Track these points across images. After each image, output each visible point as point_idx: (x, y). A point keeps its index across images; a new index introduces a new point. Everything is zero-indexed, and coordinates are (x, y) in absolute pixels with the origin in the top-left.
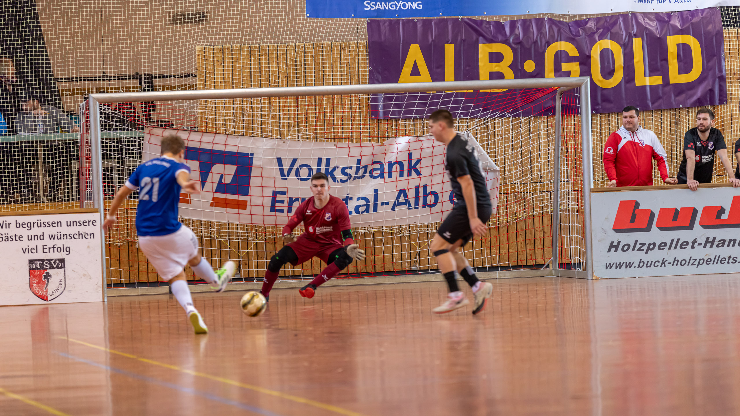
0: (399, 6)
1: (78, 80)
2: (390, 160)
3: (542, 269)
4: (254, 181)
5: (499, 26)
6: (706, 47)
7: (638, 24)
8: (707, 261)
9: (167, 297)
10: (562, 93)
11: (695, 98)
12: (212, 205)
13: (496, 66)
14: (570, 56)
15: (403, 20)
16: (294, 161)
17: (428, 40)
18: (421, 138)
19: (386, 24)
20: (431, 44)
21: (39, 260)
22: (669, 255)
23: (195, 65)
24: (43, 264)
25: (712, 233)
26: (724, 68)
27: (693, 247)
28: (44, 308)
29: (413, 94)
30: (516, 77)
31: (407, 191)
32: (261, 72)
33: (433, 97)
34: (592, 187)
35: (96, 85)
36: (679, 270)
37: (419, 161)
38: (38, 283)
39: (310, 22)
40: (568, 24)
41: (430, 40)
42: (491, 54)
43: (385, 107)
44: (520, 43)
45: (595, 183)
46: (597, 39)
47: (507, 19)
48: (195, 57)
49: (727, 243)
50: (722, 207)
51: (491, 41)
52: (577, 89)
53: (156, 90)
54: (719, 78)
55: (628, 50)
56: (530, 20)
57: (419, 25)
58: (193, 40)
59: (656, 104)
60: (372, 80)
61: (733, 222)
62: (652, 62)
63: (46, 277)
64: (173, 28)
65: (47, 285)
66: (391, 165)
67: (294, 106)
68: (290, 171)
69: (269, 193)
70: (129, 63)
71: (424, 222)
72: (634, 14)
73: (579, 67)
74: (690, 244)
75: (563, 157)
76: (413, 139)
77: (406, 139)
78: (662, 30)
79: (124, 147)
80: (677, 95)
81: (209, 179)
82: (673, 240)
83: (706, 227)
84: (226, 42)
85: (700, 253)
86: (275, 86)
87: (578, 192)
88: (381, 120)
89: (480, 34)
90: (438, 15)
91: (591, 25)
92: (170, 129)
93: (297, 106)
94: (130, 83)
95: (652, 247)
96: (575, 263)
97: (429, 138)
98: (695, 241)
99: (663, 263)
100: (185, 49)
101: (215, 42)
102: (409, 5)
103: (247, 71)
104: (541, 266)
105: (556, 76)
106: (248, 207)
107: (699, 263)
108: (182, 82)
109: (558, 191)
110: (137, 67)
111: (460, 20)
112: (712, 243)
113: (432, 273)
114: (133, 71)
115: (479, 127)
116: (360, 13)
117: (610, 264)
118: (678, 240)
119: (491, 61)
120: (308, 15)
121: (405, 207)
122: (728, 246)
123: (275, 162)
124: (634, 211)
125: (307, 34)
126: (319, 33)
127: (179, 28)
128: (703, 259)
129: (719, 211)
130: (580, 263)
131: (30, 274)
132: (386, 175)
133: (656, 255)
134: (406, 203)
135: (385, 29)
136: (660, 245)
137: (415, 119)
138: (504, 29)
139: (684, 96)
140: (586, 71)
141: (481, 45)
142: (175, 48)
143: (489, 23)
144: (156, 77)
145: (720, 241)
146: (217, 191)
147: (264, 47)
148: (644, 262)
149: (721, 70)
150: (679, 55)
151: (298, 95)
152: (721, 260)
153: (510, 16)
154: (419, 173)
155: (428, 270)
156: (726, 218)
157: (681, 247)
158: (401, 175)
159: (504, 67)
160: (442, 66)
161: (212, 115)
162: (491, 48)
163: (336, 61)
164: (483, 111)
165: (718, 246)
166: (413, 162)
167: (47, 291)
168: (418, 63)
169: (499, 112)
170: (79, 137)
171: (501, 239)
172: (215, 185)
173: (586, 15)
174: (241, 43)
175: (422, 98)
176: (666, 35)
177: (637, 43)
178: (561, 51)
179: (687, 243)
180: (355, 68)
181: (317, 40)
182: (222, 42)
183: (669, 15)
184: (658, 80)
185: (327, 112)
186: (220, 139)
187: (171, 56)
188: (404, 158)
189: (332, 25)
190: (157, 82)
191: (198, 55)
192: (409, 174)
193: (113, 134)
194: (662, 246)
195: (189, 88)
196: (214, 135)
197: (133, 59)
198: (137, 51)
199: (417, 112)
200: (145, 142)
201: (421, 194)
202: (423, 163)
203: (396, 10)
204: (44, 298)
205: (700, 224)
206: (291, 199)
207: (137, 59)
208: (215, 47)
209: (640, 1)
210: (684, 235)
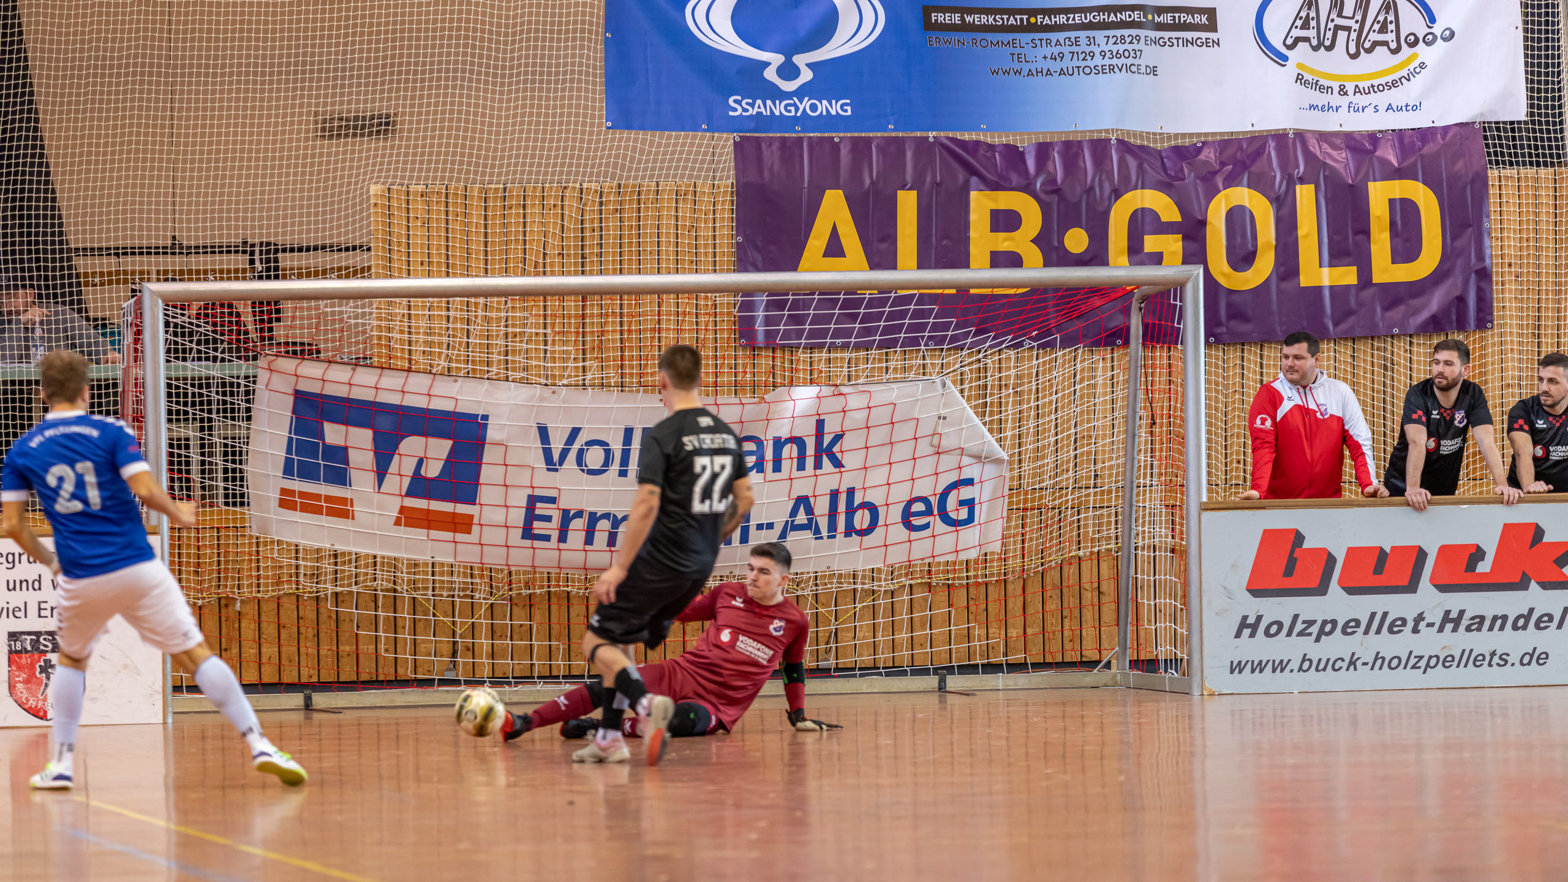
0: (801, 107)
1: (119, 252)
2: (777, 435)
3: (1095, 671)
4: (489, 473)
5: (1013, 154)
6: (1450, 206)
7: (1309, 155)
8: (1445, 661)
9: (300, 716)
10: (1144, 299)
11: (1425, 315)
12: (398, 522)
13: (1006, 240)
14: (1163, 220)
15: (810, 138)
16: (575, 432)
17: (861, 181)
18: (844, 390)
19: (776, 146)
20: (869, 189)
21: (29, 633)
22: (1365, 646)
23: (369, 225)
24: (38, 641)
25: (1456, 601)
26: (1488, 252)
27: (1415, 630)
28: (39, 736)
29: (828, 295)
30: (1047, 263)
31: (812, 500)
32: (507, 243)
33: (871, 303)
34: (1204, 499)
35: (157, 264)
36: (1385, 678)
37: (838, 437)
38: (27, 682)
39: (613, 140)
40: (1159, 152)
41: (867, 182)
42: (995, 214)
43: (768, 321)
44: (1057, 191)
45: (1210, 491)
46: (1221, 186)
47: (1030, 139)
48: (368, 208)
49: (1487, 623)
50: (1478, 547)
51: (995, 186)
52: (1175, 290)
53: (284, 277)
54: (1477, 272)
55: (1284, 211)
56: (1080, 142)
57: (844, 151)
58: (365, 174)
59: (1343, 327)
60: (743, 264)
61: (1502, 579)
62: (1335, 237)
63: (43, 670)
64: (322, 147)
65: (46, 685)
66: (779, 444)
67: (576, 316)
68: (564, 453)
69: (519, 499)
70: (229, 219)
71: (846, 567)
72: (1300, 135)
73: (1180, 243)
74: (1410, 624)
75: (1143, 434)
76: (827, 391)
77: (811, 391)
78: (1358, 170)
79: (215, 397)
80: (1387, 308)
81: (393, 468)
82: (1373, 615)
83: (1443, 588)
84: (435, 178)
85: (1429, 642)
86: (537, 274)
87: (1175, 510)
88: (760, 348)
89: (972, 171)
90: (885, 130)
91: (1209, 155)
92: (312, 359)
93: (583, 316)
94: (229, 262)
95: (1328, 628)
96: (1166, 660)
97: (861, 388)
98: (1420, 618)
99: (1353, 663)
100: (348, 192)
101: (411, 178)
102: (823, 106)
103: (477, 240)
104: (1092, 664)
105: (1132, 263)
106: (475, 529)
107: (1428, 665)
108: (340, 260)
109: (1131, 506)
110: (245, 228)
111: (931, 140)
112: (1457, 622)
113: (861, 676)
114: (237, 236)
115: (967, 369)
116: (718, 122)
117: (1240, 663)
118: (1385, 614)
119: (995, 227)
120: (609, 124)
121: (808, 534)
122: (1491, 629)
123: (535, 433)
124: (1292, 552)
125: (607, 165)
126: (631, 162)
127: (336, 146)
128: (1438, 657)
129: (1471, 555)
130: (1176, 660)
131: (10, 662)
132: (769, 466)
133: (1337, 646)
134: (811, 526)
135: (772, 157)
136: (1346, 625)
137: (832, 348)
138: (1024, 162)
139: (1401, 309)
140: (1195, 253)
141: (973, 194)
142: (326, 188)
143: (991, 147)
144: (284, 250)
145: (1473, 618)
146: (410, 494)
147: (515, 190)
148: (1310, 661)
149: (1481, 257)
150: (1393, 224)
151: (585, 294)
152: (1475, 660)
153: (1037, 134)
154: (838, 464)
155: (853, 669)
156: (1488, 570)
157: (1391, 631)
158: (801, 467)
159: (1021, 241)
160: (890, 237)
161: (402, 332)
162: (995, 201)
163: (668, 222)
164: (975, 335)
165: (1468, 629)
166: (827, 440)
167: (45, 700)
168: (841, 230)
169: (1010, 337)
170: (119, 374)
171: (1010, 605)
172: (406, 481)
173: (1199, 135)
174: (466, 180)
175: (846, 304)
176: (1366, 180)
177: (1305, 196)
178: (1143, 209)
179: (1404, 622)
180: (706, 238)
181: (628, 178)
182: (427, 178)
183: (1374, 138)
184: (1348, 276)
185: (645, 330)
186: (418, 382)
187: (317, 206)
188: (806, 430)
189: (659, 145)
190: (286, 260)
191: (376, 205)
192: (818, 465)
193: (192, 368)
194: (1350, 627)
195: (355, 273)
196: (405, 374)
197: (237, 211)
198: (246, 194)
199: (837, 334)
200: (260, 386)
201: (842, 507)
202: (848, 442)
203: (795, 117)
204: (39, 713)
205: (1431, 581)
206: (565, 512)
207: (245, 210)
208: (412, 188)
209: (1312, 107)
210: (1397, 605)
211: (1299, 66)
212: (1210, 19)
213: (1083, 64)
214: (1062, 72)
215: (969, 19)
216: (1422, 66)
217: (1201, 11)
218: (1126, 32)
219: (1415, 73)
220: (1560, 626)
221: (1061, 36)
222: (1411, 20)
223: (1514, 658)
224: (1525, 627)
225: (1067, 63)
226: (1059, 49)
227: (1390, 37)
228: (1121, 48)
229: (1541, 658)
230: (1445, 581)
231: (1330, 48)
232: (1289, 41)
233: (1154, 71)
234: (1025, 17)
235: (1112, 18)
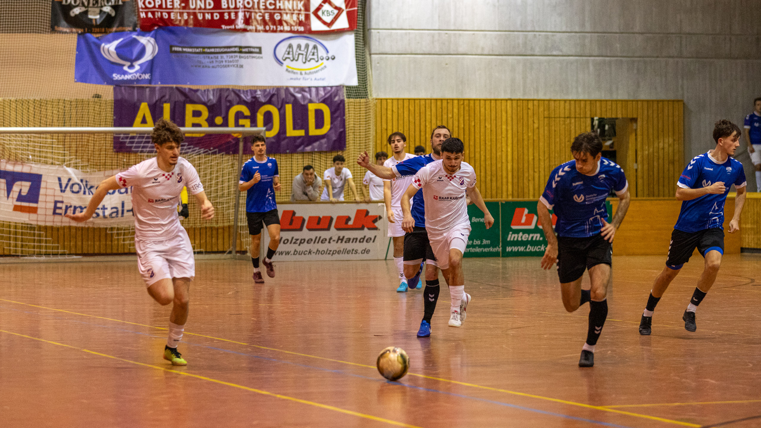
0: (137, 77)
3: (225, 254)
4: (42, 191)
6: (333, 111)
7: (291, 94)
8: (338, 252)
12: (14, 210)
13: (197, 119)
14: (245, 115)
15: (138, 86)
16: (70, 180)
19: (126, 89)
20: (155, 103)
22: (314, 247)
25: (342, 233)
27: (329, 242)
29: (141, 135)
30: (210, 126)
32: (41, 117)
36: (320, 257)
39: (76, 85)
41: (154, 101)
42: (193, 112)
46: (263, 105)
47: (205, 88)
49: (351, 240)
50: (349, 217)
51: (193, 102)
55: (282, 111)
57: (148, 90)
59: (300, 149)
60: (115, 126)
61: (357, 227)
68: (66, 187)
72: (289, 88)
73: (249, 121)
74: (328, 240)
78: (305, 100)
82: (316, 238)
83: (338, 229)
85: (334, 246)
89: (187, 98)
91: (259, 93)
95: (303, 241)
98: (331, 239)
99: (310, 252)
102: (143, 76)
103: (32, 116)
105: (237, 127)
107: (333, 253)
111: (174, 87)
112: (342, 240)
116: (109, 82)
118: (320, 237)
119: (194, 116)
120: (76, 80)
122: (352, 242)
123: (57, 180)
124: (292, 217)
126: (82, 92)
128: (336, 251)
129: (347, 219)
133: (305, 247)
135: (125, 92)
136: (308, 241)
139: (318, 143)
140: (254, 124)
141: (187, 105)
143: (193, 90)
145: (347, 239)
146: (17, 200)
148: (297, 251)
150: (315, 117)
152: (347, 252)
156: (352, 224)
157: (322, 242)
159: (202, 120)
162: (194, 107)
163: (91, 111)
164: (193, 148)
165: (346, 242)
168: (146, 115)
169: (202, 149)
173: (256, 86)
176: (307, 103)
177: (289, 108)
178: (239, 111)
179: (326, 240)
180: (103, 117)
183: (309, 88)
184: (301, 133)
189: (90, 87)
199: (143, 147)
203: (134, 79)
205: (335, 227)
206: (66, 206)
209: (291, 79)
210: (324, 234)
211: (288, 66)
212: (260, 50)
213: (219, 64)
214: (213, 67)
215: (184, 50)
216: (325, 67)
217: (257, 48)
218: (233, 54)
219: (322, 69)
220: (374, 241)
221: (212, 55)
222: (322, 52)
223: (359, 251)
224: (363, 242)
225: (215, 64)
226: (211, 60)
227: (315, 57)
228: (231, 59)
229: (367, 251)
230: (340, 227)
231: (297, 60)
232: (284, 58)
233: (242, 66)
234: (202, 50)
235: (229, 50)
